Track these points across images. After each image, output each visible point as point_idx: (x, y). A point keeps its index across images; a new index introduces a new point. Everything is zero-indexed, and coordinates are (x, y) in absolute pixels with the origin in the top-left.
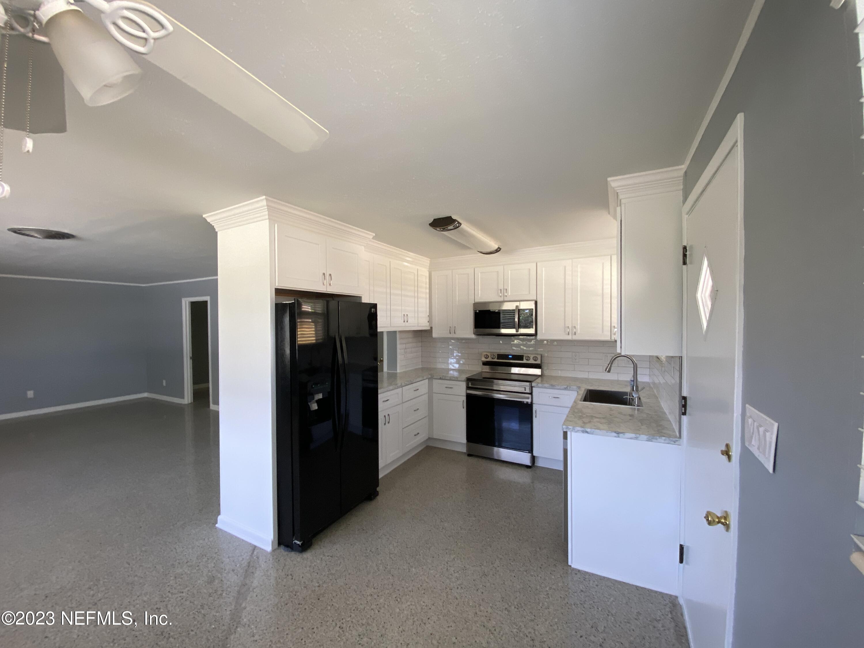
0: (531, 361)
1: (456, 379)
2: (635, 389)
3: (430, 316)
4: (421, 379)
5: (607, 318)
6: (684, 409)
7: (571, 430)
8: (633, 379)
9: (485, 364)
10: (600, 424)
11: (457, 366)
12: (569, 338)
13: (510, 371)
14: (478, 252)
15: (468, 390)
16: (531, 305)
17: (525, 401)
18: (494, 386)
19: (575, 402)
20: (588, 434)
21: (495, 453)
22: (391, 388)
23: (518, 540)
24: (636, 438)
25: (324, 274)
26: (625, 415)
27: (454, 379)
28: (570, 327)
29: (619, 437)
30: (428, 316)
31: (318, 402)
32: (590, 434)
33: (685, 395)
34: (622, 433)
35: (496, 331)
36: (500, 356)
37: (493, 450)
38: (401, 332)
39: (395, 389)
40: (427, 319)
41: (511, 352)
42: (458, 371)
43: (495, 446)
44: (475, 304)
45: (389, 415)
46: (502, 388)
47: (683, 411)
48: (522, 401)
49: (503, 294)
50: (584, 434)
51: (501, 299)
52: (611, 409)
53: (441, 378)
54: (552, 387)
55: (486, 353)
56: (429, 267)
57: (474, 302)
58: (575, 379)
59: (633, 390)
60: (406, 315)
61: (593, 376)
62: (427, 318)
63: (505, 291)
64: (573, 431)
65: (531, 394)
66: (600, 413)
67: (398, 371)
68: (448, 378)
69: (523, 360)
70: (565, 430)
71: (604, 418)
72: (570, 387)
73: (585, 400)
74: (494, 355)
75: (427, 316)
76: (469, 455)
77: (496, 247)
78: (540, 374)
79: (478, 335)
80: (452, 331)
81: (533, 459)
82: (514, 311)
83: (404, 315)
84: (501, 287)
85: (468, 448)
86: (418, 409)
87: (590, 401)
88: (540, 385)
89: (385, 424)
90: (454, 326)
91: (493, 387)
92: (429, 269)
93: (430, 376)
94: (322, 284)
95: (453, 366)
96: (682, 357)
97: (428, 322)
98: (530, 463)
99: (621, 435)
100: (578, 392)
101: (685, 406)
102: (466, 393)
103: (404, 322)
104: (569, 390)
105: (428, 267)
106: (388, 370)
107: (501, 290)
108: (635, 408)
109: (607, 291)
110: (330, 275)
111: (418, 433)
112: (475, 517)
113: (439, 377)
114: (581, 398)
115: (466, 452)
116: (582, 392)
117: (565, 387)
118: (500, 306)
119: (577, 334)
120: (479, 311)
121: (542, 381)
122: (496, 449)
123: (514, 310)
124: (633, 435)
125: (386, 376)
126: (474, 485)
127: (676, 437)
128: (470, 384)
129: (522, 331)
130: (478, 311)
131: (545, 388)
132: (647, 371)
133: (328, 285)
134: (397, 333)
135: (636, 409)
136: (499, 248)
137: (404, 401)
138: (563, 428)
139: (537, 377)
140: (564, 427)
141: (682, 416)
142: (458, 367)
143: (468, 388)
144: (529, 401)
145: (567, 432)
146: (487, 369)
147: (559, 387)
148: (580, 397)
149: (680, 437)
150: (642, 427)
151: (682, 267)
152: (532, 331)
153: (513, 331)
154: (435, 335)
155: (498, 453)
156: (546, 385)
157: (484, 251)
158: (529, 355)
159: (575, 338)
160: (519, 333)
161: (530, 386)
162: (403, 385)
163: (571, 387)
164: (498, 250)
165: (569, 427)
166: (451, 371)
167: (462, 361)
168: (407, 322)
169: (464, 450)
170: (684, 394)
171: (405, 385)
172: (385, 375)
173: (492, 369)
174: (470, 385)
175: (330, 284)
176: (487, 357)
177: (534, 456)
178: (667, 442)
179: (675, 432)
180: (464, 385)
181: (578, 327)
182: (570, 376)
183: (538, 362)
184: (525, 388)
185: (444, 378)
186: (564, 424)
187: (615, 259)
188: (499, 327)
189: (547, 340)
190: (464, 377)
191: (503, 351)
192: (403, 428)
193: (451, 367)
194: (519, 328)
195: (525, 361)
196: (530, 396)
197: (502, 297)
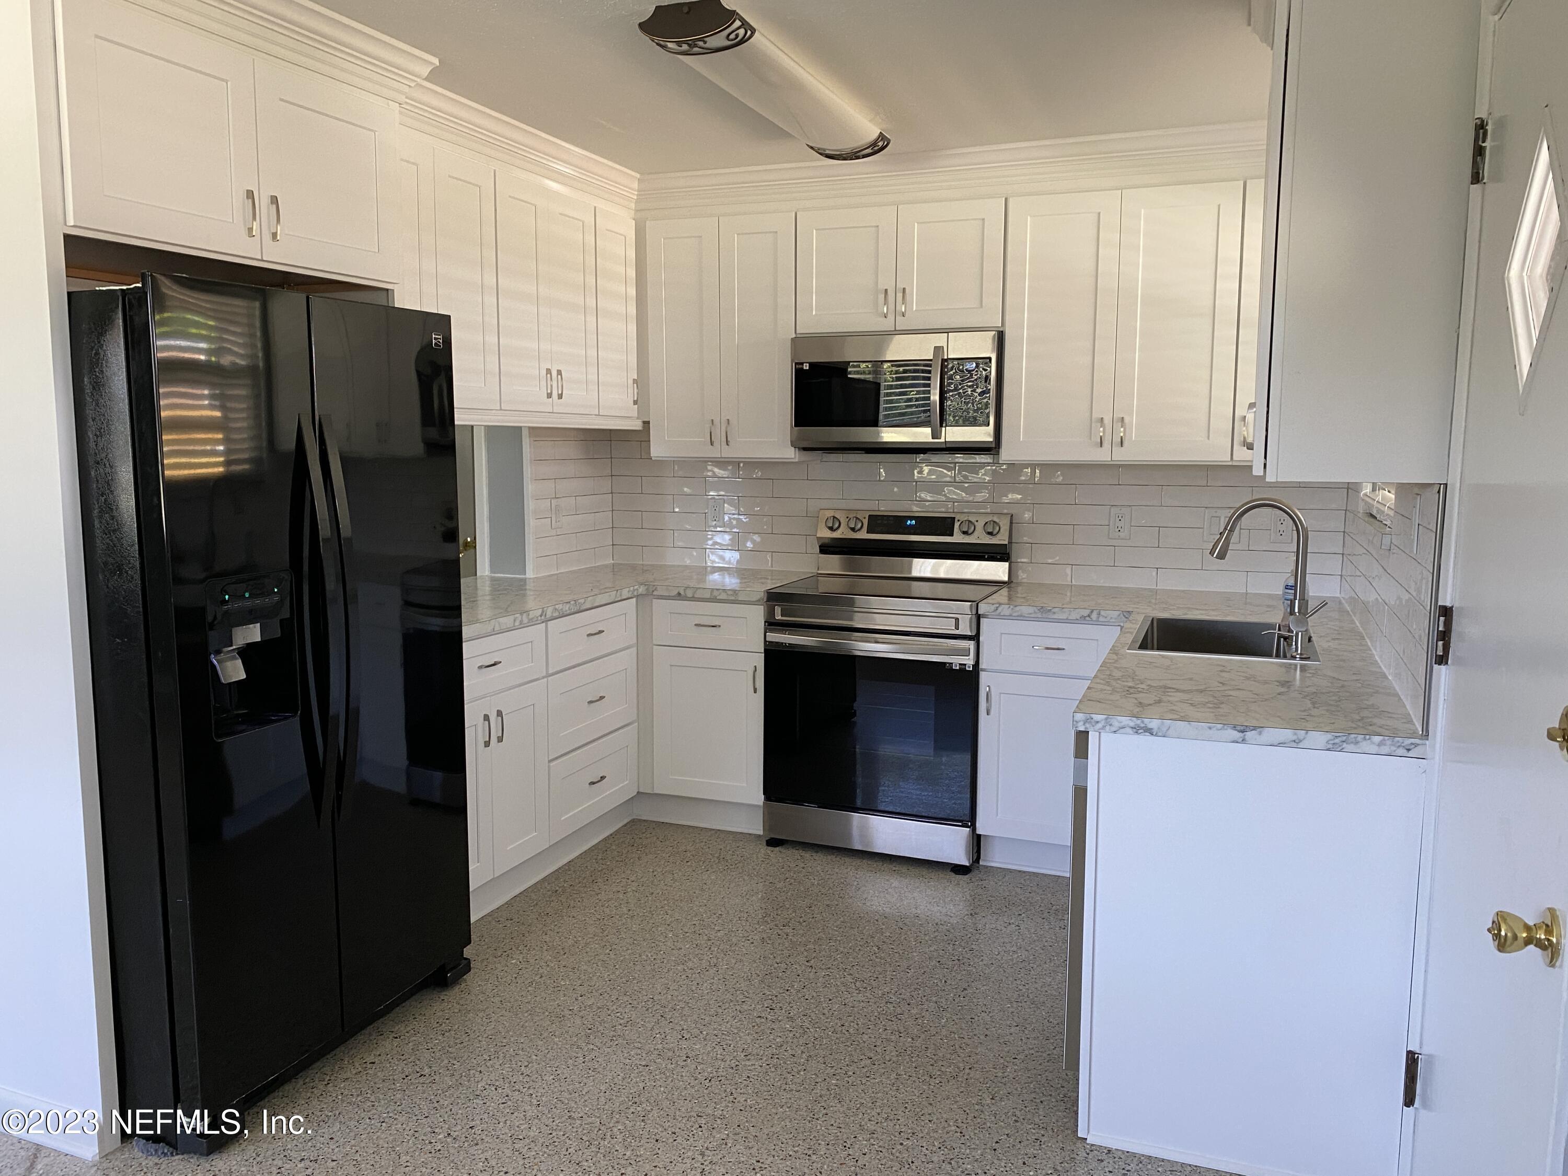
0: (979, 538)
1: (732, 598)
2: (1296, 610)
3: (641, 382)
4: (612, 596)
5: (1223, 394)
6: (1444, 645)
7: (1100, 726)
8: (1291, 582)
9: (827, 548)
10: (1191, 708)
11: (732, 557)
12: (1102, 455)
13: (910, 570)
14: (812, 148)
15: (771, 631)
16: (983, 347)
17: (956, 661)
18: (857, 616)
19: (1114, 651)
20: (1153, 737)
21: (855, 832)
22: (507, 621)
23: (927, 1077)
24: (1296, 743)
25: (250, 194)
26: (1266, 682)
27: (723, 596)
28: (1108, 421)
29: (1244, 741)
30: (635, 381)
31: (247, 653)
32: (1156, 735)
33: (1448, 604)
34: (1255, 728)
35: (863, 434)
36: (877, 522)
37: (848, 823)
38: (536, 432)
39: (522, 626)
40: (631, 393)
41: (915, 509)
42: (740, 572)
43: (856, 810)
44: (798, 342)
45: (499, 713)
46: (881, 622)
47: (1440, 653)
48: (945, 664)
49: (892, 306)
50: (1141, 737)
51: (887, 325)
52: (1223, 669)
53: (679, 594)
54: (1044, 614)
55: (830, 514)
56: (637, 202)
57: (794, 336)
58: (1116, 593)
59: (1292, 613)
60: (554, 373)
61: (1170, 582)
62: (631, 391)
63: (900, 295)
64: (1108, 728)
65: (976, 638)
66: (1191, 679)
67: (530, 574)
68: (707, 595)
69: (951, 534)
70: (1082, 728)
71: (1201, 691)
72: (1099, 614)
73: (1143, 646)
74: (857, 518)
75: (631, 382)
76: (773, 843)
77: (871, 132)
78: (1006, 579)
79: (805, 449)
80: (719, 436)
81: (977, 842)
82: (930, 366)
83: (549, 371)
84: (886, 282)
85: (770, 820)
86: (602, 698)
87: (1160, 648)
88: (1005, 610)
89: (487, 744)
90: (724, 420)
91: (851, 619)
92: (637, 211)
93: (642, 590)
94: (244, 233)
95: (722, 558)
96: (1446, 485)
97: (635, 402)
98: (967, 853)
99: (1249, 735)
100: (1122, 627)
101: (1445, 636)
102: (765, 641)
103: (550, 396)
104: (1097, 623)
105: (633, 206)
106: (492, 571)
107: (886, 290)
108: (1296, 665)
109: (1228, 302)
110: (274, 200)
111: (603, 778)
112: (791, 1019)
113: (674, 593)
114: (1133, 641)
115: (761, 833)
116: (1137, 627)
117: (1086, 613)
118: (881, 348)
119: (1126, 443)
120: (811, 364)
121: (1010, 598)
122: (856, 818)
123: (928, 363)
124: (1288, 734)
125: (488, 589)
126: (787, 930)
127: (1413, 735)
128: (778, 610)
129: (954, 434)
130: (806, 367)
131: (1021, 618)
132: (1334, 565)
133: (267, 237)
134: (525, 433)
135: (1299, 667)
136: (881, 136)
137: (550, 671)
138: (1075, 722)
139: (995, 588)
140: (1079, 716)
141: (1436, 667)
142: (738, 562)
143: (771, 624)
144: (969, 661)
145: (1086, 733)
146: (833, 563)
147: (1063, 616)
148: (1129, 638)
149: (1426, 735)
150: (1315, 712)
151: (1469, 188)
152: (982, 434)
153: (922, 435)
154: (657, 450)
155: (865, 829)
156: (1025, 610)
157: (831, 147)
158: (973, 519)
159: (1121, 456)
160: (942, 440)
161: (974, 612)
162: (549, 613)
163: (1103, 613)
164: (878, 146)
165: (1093, 716)
166: (715, 572)
167: (753, 542)
168: (560, 396)
169: (757, 827)
170: (1446, 600)
171: (556, 614)
172: (484, 588)
173: (850, 566)
174: (778, 617)
175: (274, 235)
176: (837, 525)
177: (979, 836)
178: (1385, 750)
179: (1410, 722)
180: (757, 615)
181: (1133, 420)
182: (1101, 583)
183: (1001, 539)
184: (957, 620)
185: (689, 594)
186: (1078, 710)
187: (1257, 189)
188: (874, 423)
189: (1034, 466)
190: (759, 590)
191: (885, 508)
192: (550, 761)
193: (713, 559)
194: (941, 426)
195: (957, 538)
196: (971, 645)
197: (891, 317)
